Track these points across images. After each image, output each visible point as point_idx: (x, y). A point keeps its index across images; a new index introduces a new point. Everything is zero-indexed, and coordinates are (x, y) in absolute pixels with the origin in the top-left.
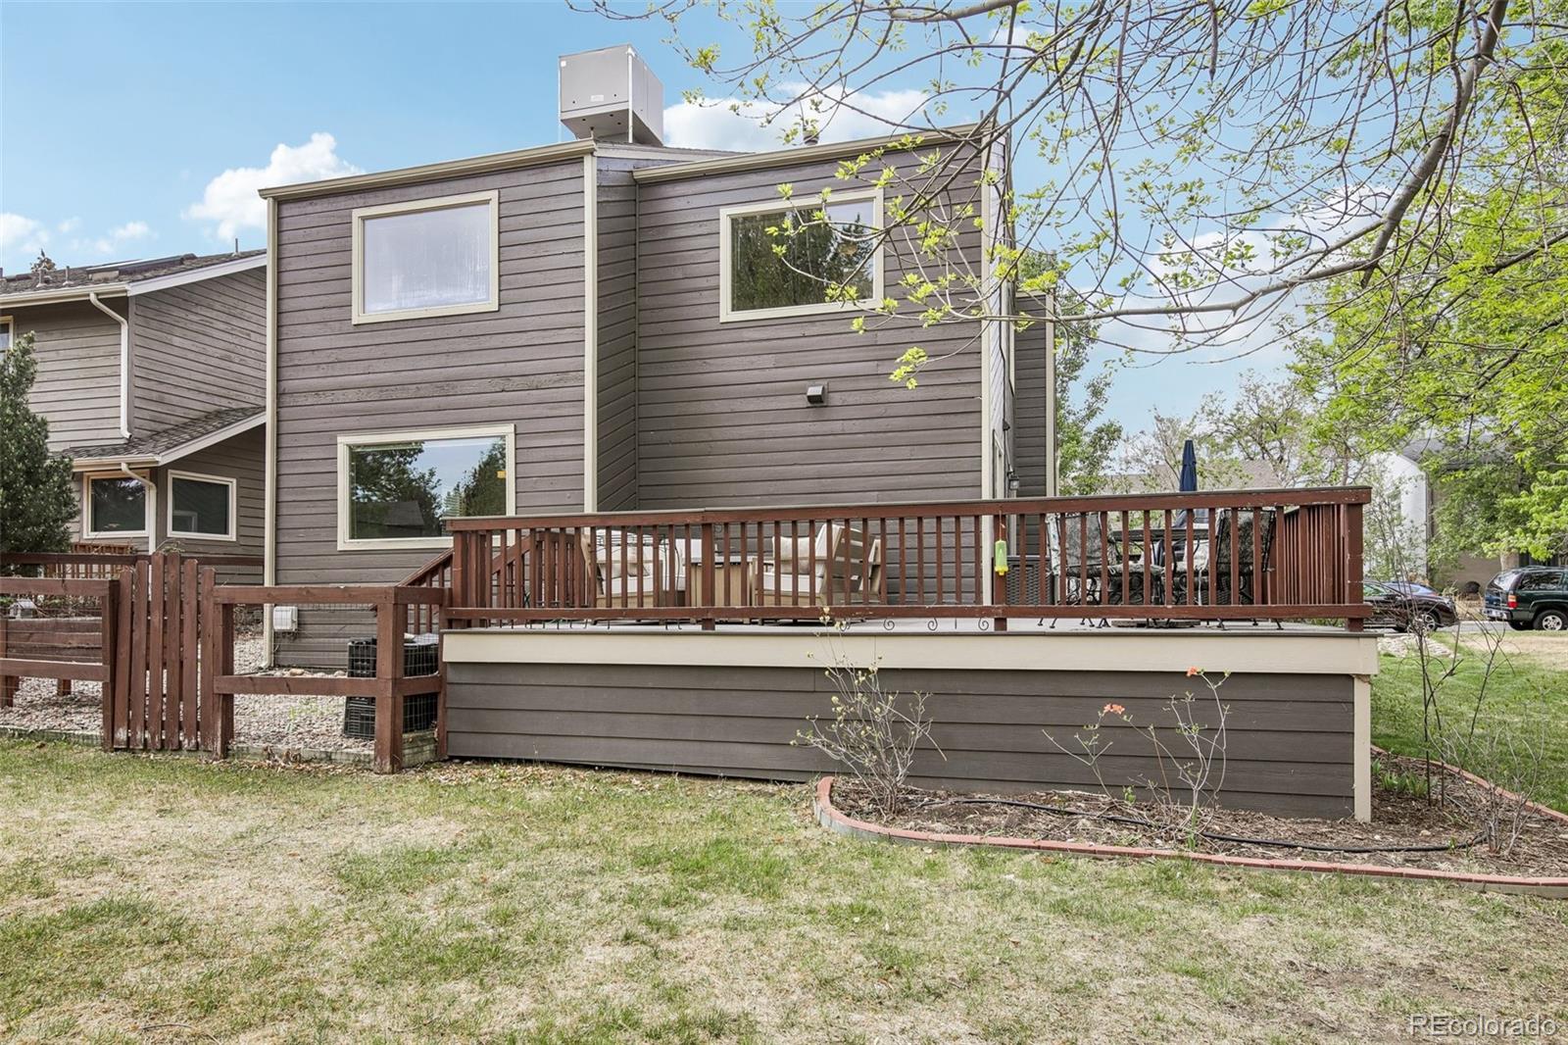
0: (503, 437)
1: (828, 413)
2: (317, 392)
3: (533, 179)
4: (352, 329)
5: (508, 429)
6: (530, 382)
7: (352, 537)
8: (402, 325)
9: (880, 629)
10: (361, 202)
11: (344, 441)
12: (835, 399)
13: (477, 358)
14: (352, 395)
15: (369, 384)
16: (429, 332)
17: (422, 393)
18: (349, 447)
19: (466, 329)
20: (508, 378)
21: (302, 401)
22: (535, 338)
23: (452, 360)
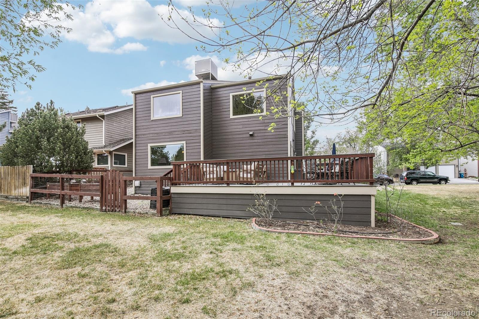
0: (183, 144)
1: (254, 138)
2: (144, 135)
3: (189, 88)
4: (151, 121)
5: (184, 142)
6: (189, 132)
7: (151, 166)
8: (163, 120)
9: (266, 185)
10: (153, 94)
11: (149, 145)
12: (256, 135)
13: (178, 127)
14: (151, 135)
15: (155, 133)
17: (166, 135)
18: (151, 146)
19: (175, 121)
20: (184, 131)
21: (140, 137)
22: (190, 122)
23: (172, 127)
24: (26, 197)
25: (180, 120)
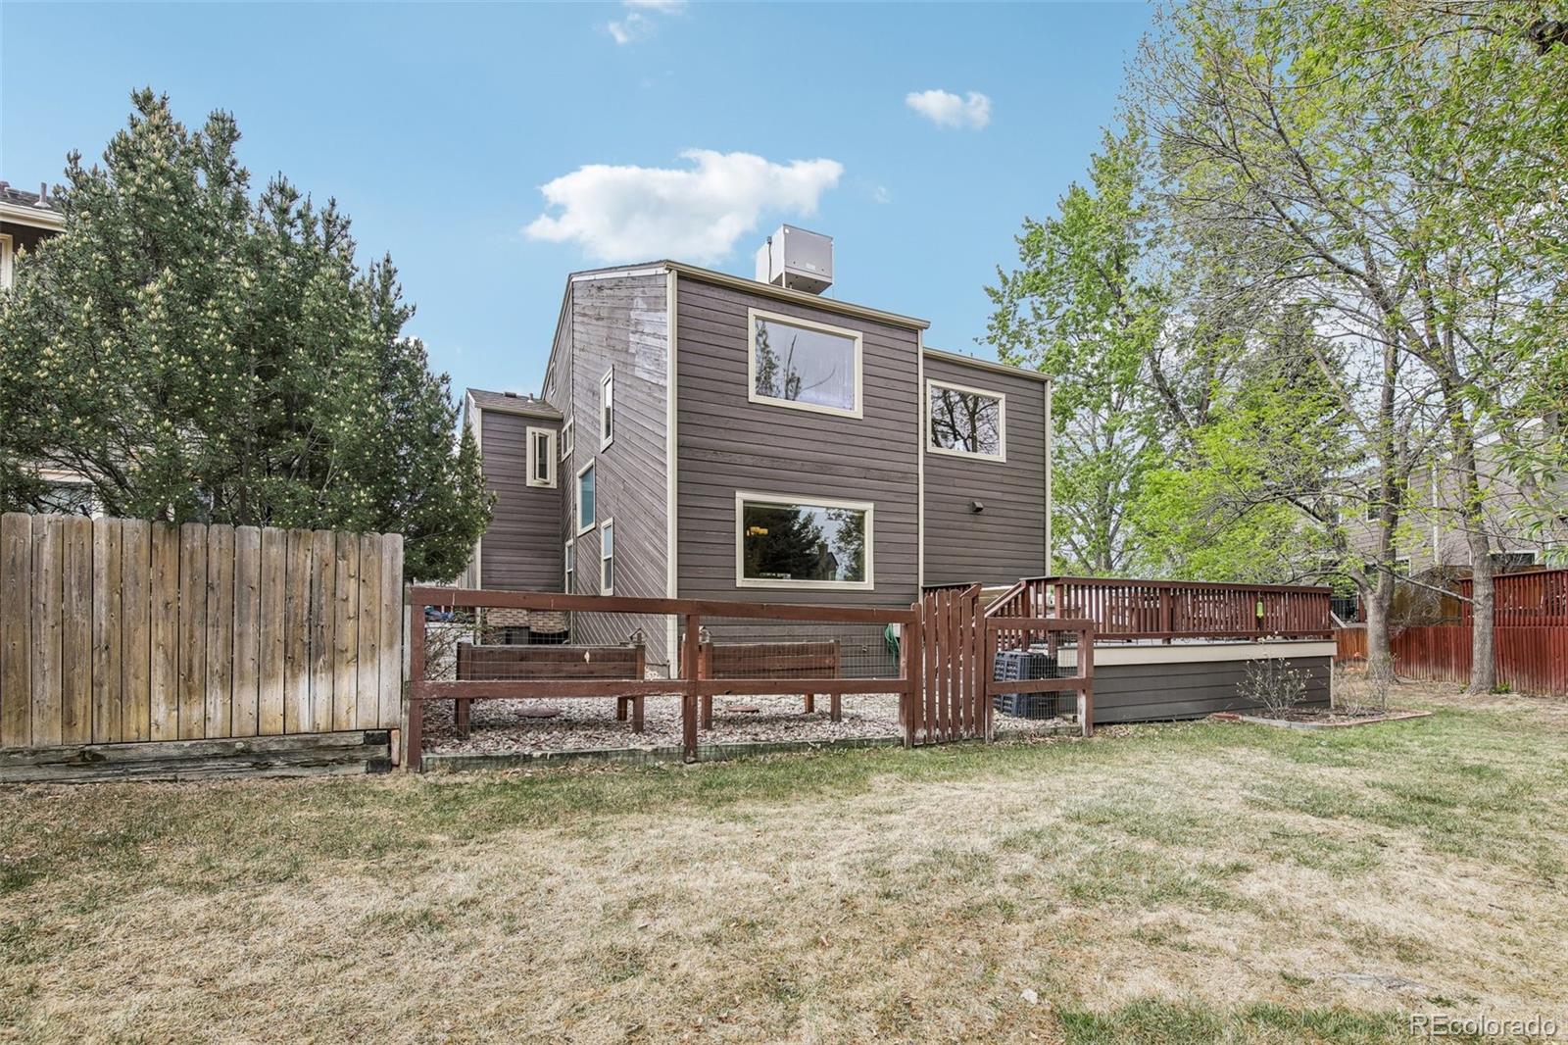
0: (863, 512)
1: (981, 518)
2: (715, 451)
3: (885, 333)
4: (747, 405)
5: (869, 507)
6: (883, 475)
8: (795, 413)
10: (754, 303)
11: (741, 497)
13: (846, 450)
14: (748, 460)
15: (763, 453)
16: (811, 423)
17: (806, 468)
18: (744, 502)
19: (839, 427)
20: (869, 469)
21: (700, 455)
22: (888, 445)
23: (829, 448)
24: (359, 739)
25: (852, 429)
